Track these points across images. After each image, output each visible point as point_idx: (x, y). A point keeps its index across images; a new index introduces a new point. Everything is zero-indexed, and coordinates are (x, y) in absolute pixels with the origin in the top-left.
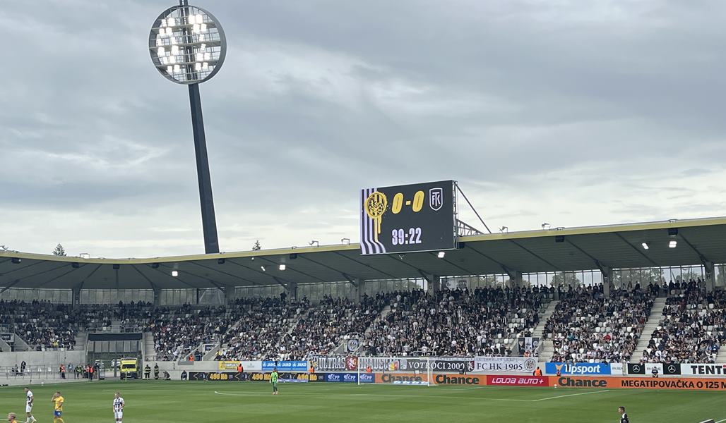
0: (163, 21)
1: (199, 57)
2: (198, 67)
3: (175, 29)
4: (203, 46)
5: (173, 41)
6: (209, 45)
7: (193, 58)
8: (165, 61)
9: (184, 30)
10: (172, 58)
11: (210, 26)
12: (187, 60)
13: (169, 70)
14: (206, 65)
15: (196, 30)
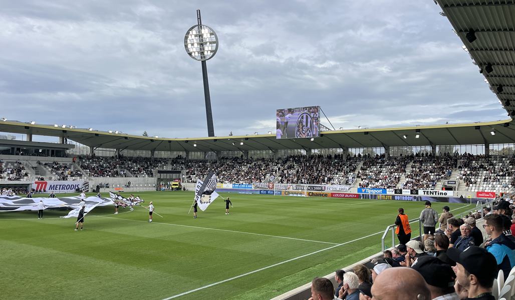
0: (191, 32)
1: (206, 48)
2: (206, 53)
3: (196, 36)
4: (208, 43)
5: (195, 41)
6: (211, 43)
7: (203, 49)
8: (191, 50)
9: (200, 36)
10: (194, 49)
11: (211, 34)
12: (201, 50)
13: (193, 54)
14: (209, 52)
15: (205, 36)
